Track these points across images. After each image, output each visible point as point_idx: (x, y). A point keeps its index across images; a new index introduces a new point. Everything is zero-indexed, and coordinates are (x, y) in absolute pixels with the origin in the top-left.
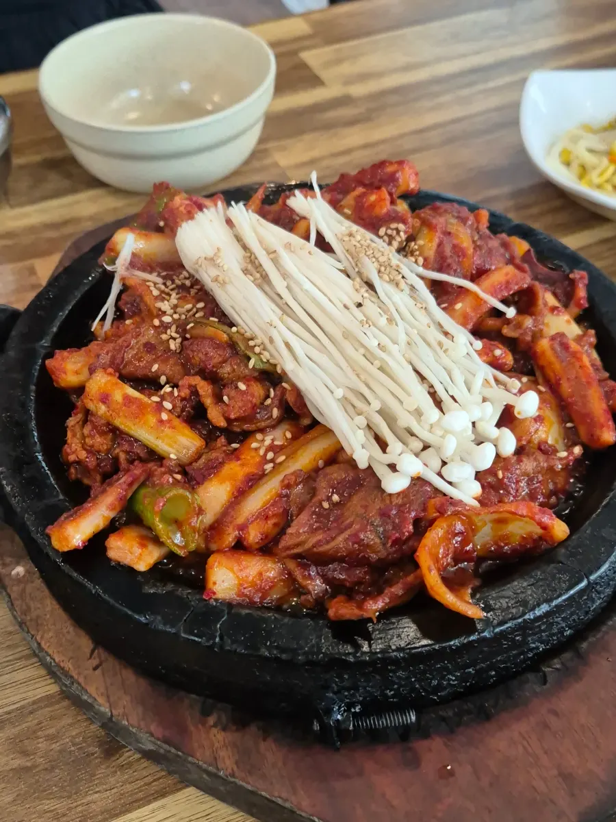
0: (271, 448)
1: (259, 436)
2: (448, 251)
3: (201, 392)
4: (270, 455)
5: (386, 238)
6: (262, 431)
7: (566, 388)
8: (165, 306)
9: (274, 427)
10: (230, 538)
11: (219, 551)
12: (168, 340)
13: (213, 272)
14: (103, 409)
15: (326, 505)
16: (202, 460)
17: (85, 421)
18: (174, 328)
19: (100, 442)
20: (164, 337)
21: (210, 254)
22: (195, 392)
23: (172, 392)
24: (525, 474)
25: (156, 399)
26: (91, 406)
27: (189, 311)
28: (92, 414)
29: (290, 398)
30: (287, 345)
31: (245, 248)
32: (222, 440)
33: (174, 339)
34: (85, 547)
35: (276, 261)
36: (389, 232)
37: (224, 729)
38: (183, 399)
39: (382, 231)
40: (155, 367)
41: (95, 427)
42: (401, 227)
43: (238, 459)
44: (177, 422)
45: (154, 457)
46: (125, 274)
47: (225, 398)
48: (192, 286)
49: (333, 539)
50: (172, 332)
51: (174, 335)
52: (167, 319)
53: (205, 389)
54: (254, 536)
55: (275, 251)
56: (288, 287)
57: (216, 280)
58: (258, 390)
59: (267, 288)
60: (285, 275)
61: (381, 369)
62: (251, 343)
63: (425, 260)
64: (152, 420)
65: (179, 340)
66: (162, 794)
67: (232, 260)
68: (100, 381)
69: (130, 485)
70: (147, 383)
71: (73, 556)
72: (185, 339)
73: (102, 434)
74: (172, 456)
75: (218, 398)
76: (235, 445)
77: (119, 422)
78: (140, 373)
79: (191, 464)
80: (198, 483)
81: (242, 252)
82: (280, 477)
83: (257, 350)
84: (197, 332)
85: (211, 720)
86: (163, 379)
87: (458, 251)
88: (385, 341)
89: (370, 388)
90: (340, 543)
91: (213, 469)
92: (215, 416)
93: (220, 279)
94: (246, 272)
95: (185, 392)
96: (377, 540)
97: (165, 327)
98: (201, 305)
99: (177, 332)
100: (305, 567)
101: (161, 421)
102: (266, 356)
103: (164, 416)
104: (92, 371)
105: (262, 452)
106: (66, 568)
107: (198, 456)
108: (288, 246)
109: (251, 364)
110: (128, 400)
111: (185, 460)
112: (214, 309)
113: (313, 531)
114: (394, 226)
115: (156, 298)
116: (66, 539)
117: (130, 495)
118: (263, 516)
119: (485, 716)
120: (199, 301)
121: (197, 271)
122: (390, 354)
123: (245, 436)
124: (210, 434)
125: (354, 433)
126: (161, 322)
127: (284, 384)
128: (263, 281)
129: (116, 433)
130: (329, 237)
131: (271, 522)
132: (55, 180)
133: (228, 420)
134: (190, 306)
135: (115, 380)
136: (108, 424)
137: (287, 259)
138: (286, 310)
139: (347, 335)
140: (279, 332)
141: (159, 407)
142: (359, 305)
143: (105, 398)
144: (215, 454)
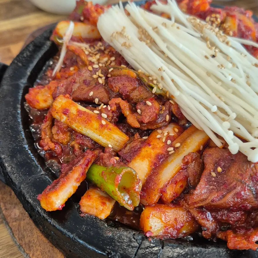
0: (168, 137)
1: (159, 131)
2: (243, 29)
3: (122, 107)
4: (169, 142)
5: (210, 22)
6: (160, 128)
8: (94, 59)
9: (166, 126)
10: (156, 197)
11: (149, 206)
12: (97, 79)
13: (122, 40)
14: (64, 118)
15: (214, 174)
16: (127, 148)
17: (52, 125)
18: (100, 71)
19: (63, 137)
20: (95, 76)
21: (119, 30)
22: (119, 107)
23: (106, 108)
25: (96, 112)
26: (57, 116)
27: (107, 62)
28: (58, 121)
29: (174, 109)
30: (173, 80)
31: (138, 26)
32: (137, 135)
33: (101, 77)
34: (63, 208)
35: (158, 33)
36: (212, 19)
38: (113, 112)
39: (208, 18)
40: (91, 94)
41: (60, 128)
42: (218, 16)
43: (149, 145)
44: (111, 126)
46: (68, 44)
47: (139, 111)
48: (105, 49)
49: (224, 196)
50: (99, 73)
51: (101, 75)
52: (96, 66)
53: (125, 106)
54: (169, 194)
55: (157, 28)
56: (167, 47)
57: (124, 45)
58: (157, 105)
59: (154, 48)
60: (165, 40)
61: (234, 93)
62: (151, 78)
64: (96, 125)
65: (104, 78)
67: (132, 33)
68: (62, 102)
69: (87, 165)
70: (88, 102)
72: (107, 78)
73: (64, 133)
74: (110, 146)
75: (134, 110)
76: (144, 138)
77: (74, 126)
78: (82, 97)
79: (120, 150)
80: (128, 162)
81: (135, 27)
82: (181, 157)
83: (155, 82)
86: (97, 101)
87: (248, 29)
90: (230, 199)
91: (135, 153)
92: (132, 120)
93: (127, 44)
94: (141, 39)
95: (114, 108)
96: (252, 196)
97: (95, 71)
98: (113, 59)
99: (102, 73)
101: (102, 126)
102: (161, 86)
103: (104, 122)
104: (54, 98)
105: (164, 140)
107: (125, 145)
108: (165, 25)
109: (154, 91)
110: (79, 111)
111: (117, 148)
114: (213, 15)
115: (88, 55)
116: (51, 204)
117: (87, 171)
118: (174, 181)
120: (111, 56)
121: (112, 41)
122: (239, 84)
123: (149, 132)
124: (130, 131)
125: (227, 133)
126: (93, 68)
127: (170, 101)
128: (153, 43)
129: (72, 131)
131: (180, 184)
133: (141, 123)
134: (106, 59)
135: (70, 101)
136: (68, 127)
137: (165, 32)
138: (169, 60)
139: (209, 74)
141: (100, 116)
142: (214, 56)
143: (66, 112)
144: (136, 144)
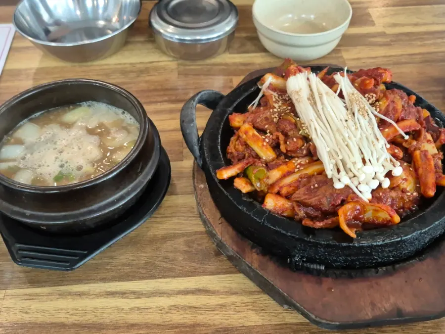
0: (300, 164)
1: (296, 159)
2: (391, 108)
3: (280, 138)
4: (298, 166)
5: (367, 98)
6: (298, 157)
7: (420, 171)
8: (276, 105)
9: (303, 157)
10: (276, 189)
11: (272, 193)
12: (274, 118)
13: (297, 97)
14: (244, 136)
15: (312, 187)
16: (274, 162)
17: (238, 139)
18: (277, 114)
19: (241, 148)
20: (273, 116)
21: (298, 90)
22: (278, 138)
23: (270, 136)
24: (391, 197)
25: (264, 137)
26: (241, 134)
27: (284, 109)
28: (241, 138)
29: (311, 149)
30: (315, 129)
31: (311, 90)
32: (283, 157)
33: (276, 118)
34: (227, 179)
35: (321, 98)
36: (369, 96)
37: (257, 254)
38: (273, 139)
39: (366, 95)
40: (267, 126)
41: (240, 142)
42: (374, 95)
43: (287, 165)
44: (268, 147)
45: (258, 157)
46: (265, 91)
47: (288, 143)
48: (288, 100)
49: (311, 199)
50: (276, 115)
51: (277, 116)
52: (275, 110)
53: (282, 138)
54: (284, 191)
55: (322, 94)
56: (323, 108)
57: (297, 100)
58: (300, 142)
59: (314, 106)
60: (322, 104)
61: (347, 145)
62: (303, 125)
63: (380, 110)
64: (260, 144)
65: (278, 119)
66: (231, 273)
67: (305, 93)
68: (246, 126)
69: (247, 164)
70: (262, 131)
71: (223, 182)
72: (280, 118)
73: (242, 145)
74: (264, 158)
75: (285, 143)
76: (287, 160)
77: (249, 142)
78: (261, 127)
79: (270, 162)
80: (270, 169)
81: (309, 91)
82: (300, 174)
83: (304, 128)
84: (285, 117)
85: (254, 250)
86: (268, 131)
87: (395, 109)
88: (352, 136)
89: (340, 150)
90: (313, 201)
91: (277, 166)
92: (283, 148)
93: (298, 100)
94: (309, 99)
95: (274, 137)
96: (326, 203)
97: (274, 113)
98: (289, 108)
99: (278, 116)
100: (299, 206)
101: (263, 145)
102: (307, 131)
103: (265, 144)
104: (244, 122)
105: (295, 165)
106: (219, 185)
107: (273, 160)
108: (327, 93)
109: (300, 132)
110: (254, 135)
111: (268, 160)
112: (293, 110)
113: (305, 194)
114: (371, 94)
115: (274, 102)
116: (222, 175)
117: (246, 167)
118: (290, 185)
119: (351, 277)
120: (289, 106)
121: (291, 95)
122: (352, 141)
123: (291, 158)
124: (279, 154)
125: (329, 165)
126: (273, 111)
127: (311, 143)
128: (314, 104)
129: (247, 146)
130: (344, 93)
131: (292, 188)
132: (249, 46)
133: (287, 150)
134: (285, 107)
135: (251, 127)
136: (245, 142)
137: (325, 98)
138: (319, 116)
139: (338, 130)
140: (314, 124)
141: (264, 140)
142: (346, 121)
143: (246, 133)
144: (279, 161)
